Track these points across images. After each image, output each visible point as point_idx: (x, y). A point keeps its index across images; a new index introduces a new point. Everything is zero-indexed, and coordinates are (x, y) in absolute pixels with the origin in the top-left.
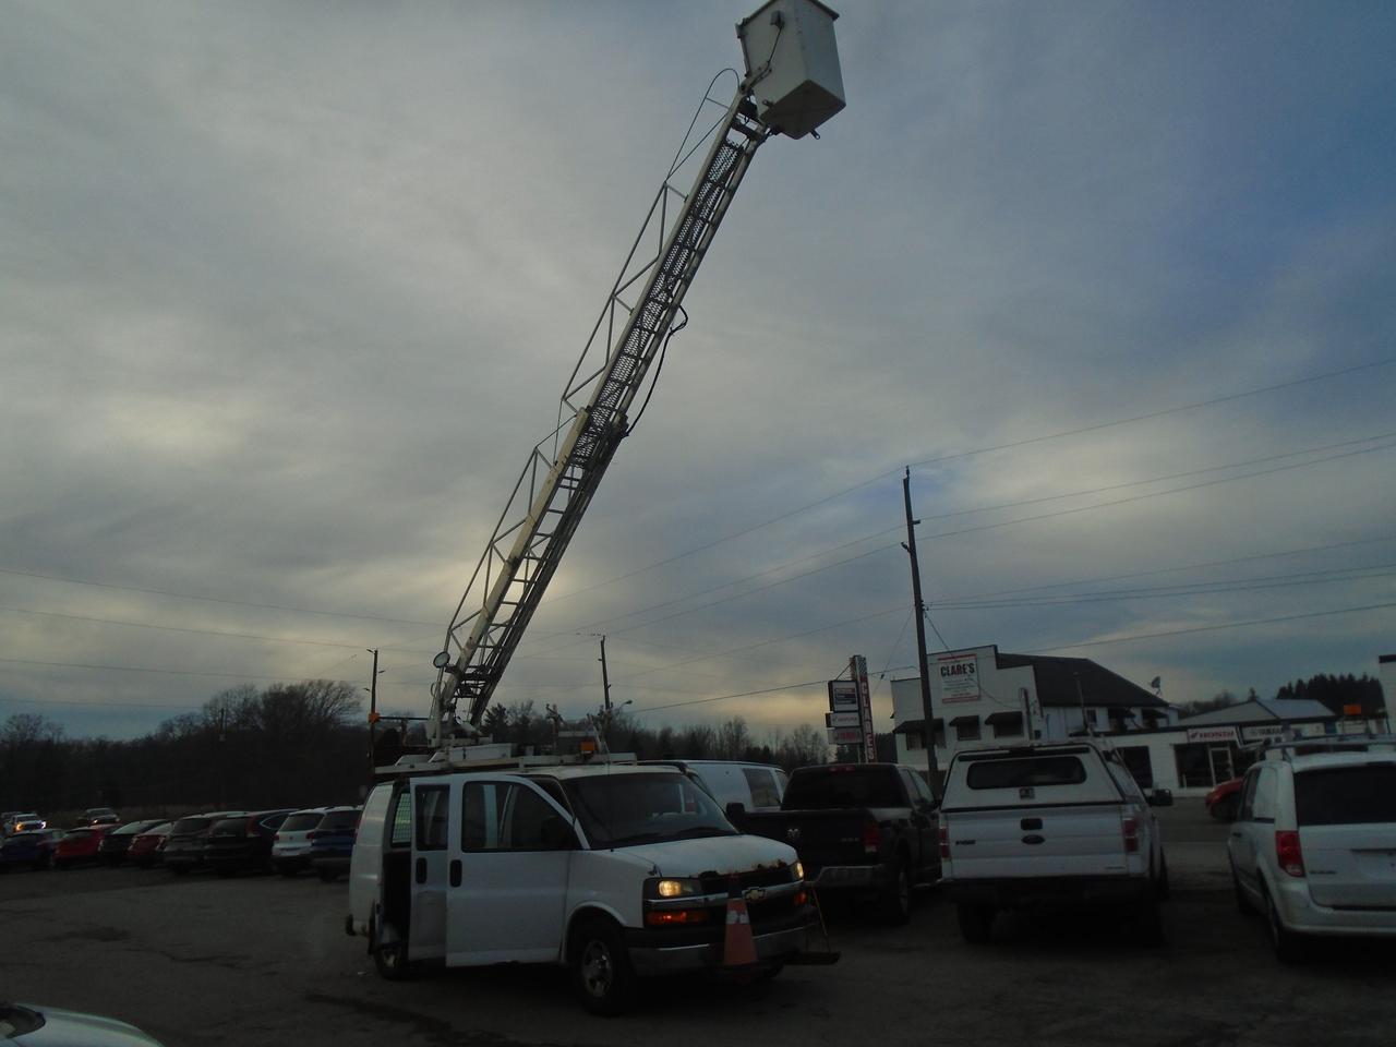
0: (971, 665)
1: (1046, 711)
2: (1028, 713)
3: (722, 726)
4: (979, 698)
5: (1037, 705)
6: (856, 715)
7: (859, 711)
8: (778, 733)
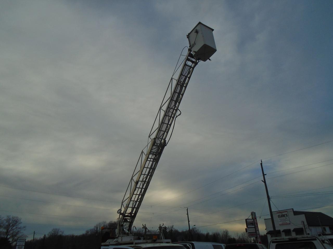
0: (286, 214)
1: (310, 228)
2: (305, 228)
3: (222, 232)
4: (290, 224)
5: (307, 226)
6: (254, 229)
7: (255, 228)
8: (237, 234)
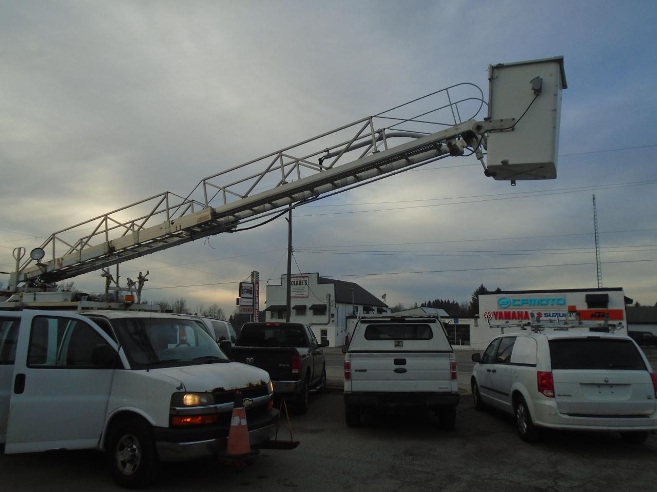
0: (305, 281)
1: (338, 305)
2: (330, 305)
4: (308, 297)
5: (334, 302)
6: (252, 300)
7: (253, 298)
